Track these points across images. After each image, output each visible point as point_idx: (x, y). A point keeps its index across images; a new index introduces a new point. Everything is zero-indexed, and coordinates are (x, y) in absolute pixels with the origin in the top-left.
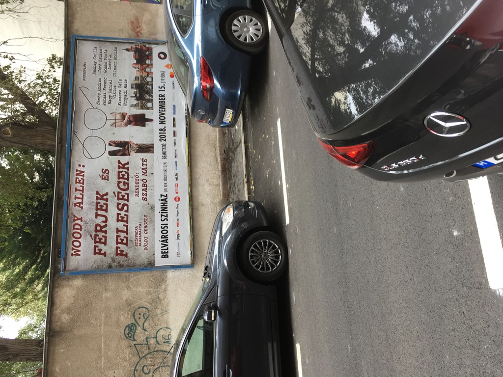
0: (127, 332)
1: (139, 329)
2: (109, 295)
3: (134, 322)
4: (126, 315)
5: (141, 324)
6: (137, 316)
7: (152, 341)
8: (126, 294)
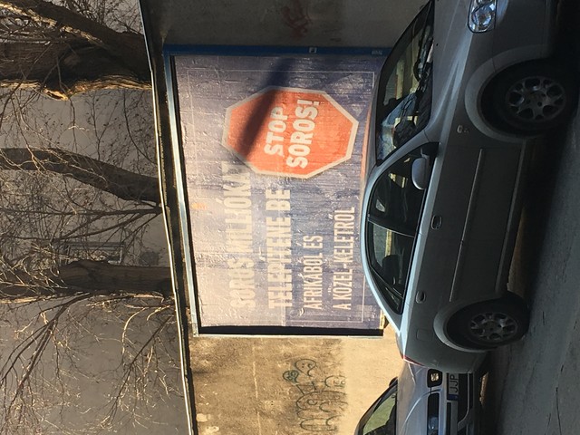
0: (286, 376)
1: (302, 375)
2: (259, 348)
3: (294, 369)
4: (285, 364)
5: (305, 371)
6: (299, 365)
7: (320, 384)
8: (284, 349)
